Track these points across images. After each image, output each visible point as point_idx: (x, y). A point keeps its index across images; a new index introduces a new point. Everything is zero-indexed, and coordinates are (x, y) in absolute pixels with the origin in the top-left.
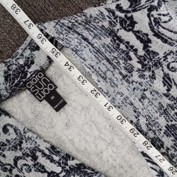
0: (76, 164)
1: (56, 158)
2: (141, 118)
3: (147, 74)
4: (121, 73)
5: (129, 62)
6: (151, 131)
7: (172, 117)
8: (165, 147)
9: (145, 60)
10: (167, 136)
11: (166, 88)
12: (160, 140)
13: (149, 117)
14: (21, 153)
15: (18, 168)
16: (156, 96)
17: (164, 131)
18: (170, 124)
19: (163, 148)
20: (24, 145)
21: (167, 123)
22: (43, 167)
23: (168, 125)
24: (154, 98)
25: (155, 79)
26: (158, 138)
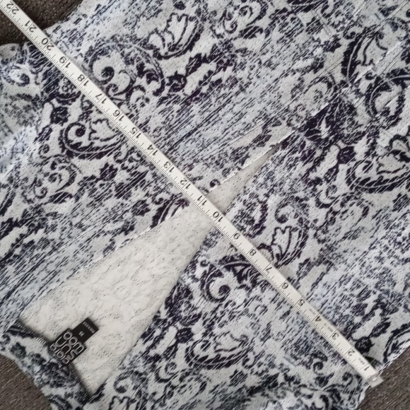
0: (166, 308)
1: (158, 332)
2: (106, 229)
3: (50, 222)
4: (50, 253)
5: (35, 244)
6: (124, 216)
7: (105, 191)
8: (144, 199)
9: (33, 225)
10: (130, 196)
11: (67, 199)
12: (136, 205)
13: (104, 219)
14: (150, 374)
15: (170, 379)
16: (78, 210)
17: (124, 200)
18: (114, 193)
19: (145, 201)
20: (141, 370)
21: (113, 197)
22: (170, 348)
23: (116, 195)
24: (81, 213)
25: (56, 213)
26: (134, 206)
